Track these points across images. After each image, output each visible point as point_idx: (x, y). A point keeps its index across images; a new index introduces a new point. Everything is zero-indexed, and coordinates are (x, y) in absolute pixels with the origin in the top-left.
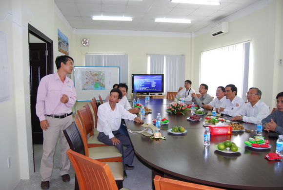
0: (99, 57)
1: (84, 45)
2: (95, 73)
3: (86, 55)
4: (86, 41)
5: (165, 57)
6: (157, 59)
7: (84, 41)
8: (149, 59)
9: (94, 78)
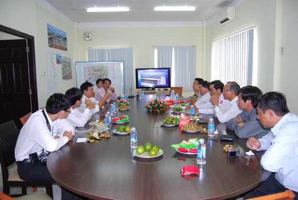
0: (102, 51)
1: (87, 39)
2: (97, 69)
3: (88, 50)
4: (88, 34)
5: (173, 49)
6: (164, 52)
7: (86, 35)
8: (156, 51)
9: (96, 73)
